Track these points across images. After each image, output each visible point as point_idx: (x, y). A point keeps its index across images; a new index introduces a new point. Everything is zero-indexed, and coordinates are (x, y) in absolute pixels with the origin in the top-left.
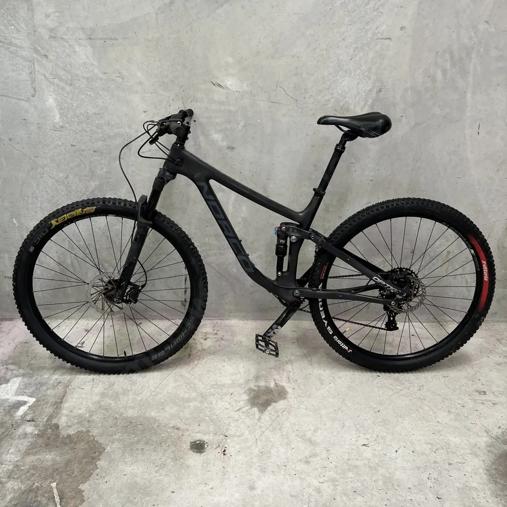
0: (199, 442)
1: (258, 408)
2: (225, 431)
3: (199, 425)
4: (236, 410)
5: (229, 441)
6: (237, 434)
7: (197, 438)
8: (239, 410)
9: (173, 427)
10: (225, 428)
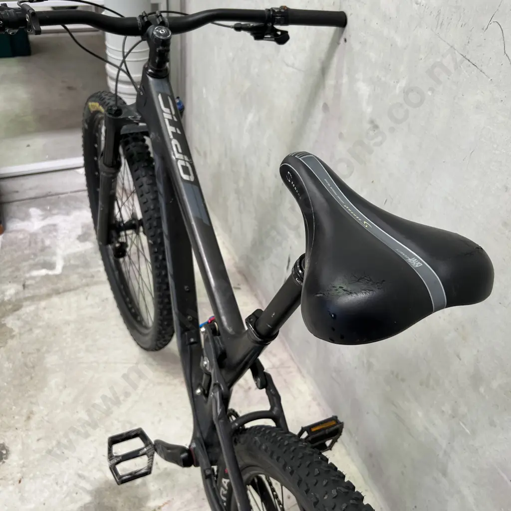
0: (4, 452)
1: (90, 503)
2: (31, 475)
3: (38, 440)
4: (80, 472)
5: (11, 488)
6: (26, 495)
7: (12, 448)
8: (80, 476)
9: (32, 413)
10: (38, 473)
